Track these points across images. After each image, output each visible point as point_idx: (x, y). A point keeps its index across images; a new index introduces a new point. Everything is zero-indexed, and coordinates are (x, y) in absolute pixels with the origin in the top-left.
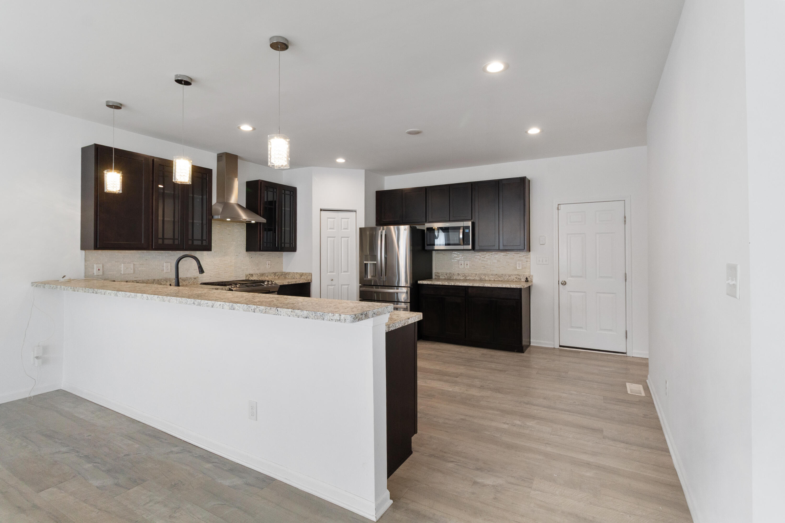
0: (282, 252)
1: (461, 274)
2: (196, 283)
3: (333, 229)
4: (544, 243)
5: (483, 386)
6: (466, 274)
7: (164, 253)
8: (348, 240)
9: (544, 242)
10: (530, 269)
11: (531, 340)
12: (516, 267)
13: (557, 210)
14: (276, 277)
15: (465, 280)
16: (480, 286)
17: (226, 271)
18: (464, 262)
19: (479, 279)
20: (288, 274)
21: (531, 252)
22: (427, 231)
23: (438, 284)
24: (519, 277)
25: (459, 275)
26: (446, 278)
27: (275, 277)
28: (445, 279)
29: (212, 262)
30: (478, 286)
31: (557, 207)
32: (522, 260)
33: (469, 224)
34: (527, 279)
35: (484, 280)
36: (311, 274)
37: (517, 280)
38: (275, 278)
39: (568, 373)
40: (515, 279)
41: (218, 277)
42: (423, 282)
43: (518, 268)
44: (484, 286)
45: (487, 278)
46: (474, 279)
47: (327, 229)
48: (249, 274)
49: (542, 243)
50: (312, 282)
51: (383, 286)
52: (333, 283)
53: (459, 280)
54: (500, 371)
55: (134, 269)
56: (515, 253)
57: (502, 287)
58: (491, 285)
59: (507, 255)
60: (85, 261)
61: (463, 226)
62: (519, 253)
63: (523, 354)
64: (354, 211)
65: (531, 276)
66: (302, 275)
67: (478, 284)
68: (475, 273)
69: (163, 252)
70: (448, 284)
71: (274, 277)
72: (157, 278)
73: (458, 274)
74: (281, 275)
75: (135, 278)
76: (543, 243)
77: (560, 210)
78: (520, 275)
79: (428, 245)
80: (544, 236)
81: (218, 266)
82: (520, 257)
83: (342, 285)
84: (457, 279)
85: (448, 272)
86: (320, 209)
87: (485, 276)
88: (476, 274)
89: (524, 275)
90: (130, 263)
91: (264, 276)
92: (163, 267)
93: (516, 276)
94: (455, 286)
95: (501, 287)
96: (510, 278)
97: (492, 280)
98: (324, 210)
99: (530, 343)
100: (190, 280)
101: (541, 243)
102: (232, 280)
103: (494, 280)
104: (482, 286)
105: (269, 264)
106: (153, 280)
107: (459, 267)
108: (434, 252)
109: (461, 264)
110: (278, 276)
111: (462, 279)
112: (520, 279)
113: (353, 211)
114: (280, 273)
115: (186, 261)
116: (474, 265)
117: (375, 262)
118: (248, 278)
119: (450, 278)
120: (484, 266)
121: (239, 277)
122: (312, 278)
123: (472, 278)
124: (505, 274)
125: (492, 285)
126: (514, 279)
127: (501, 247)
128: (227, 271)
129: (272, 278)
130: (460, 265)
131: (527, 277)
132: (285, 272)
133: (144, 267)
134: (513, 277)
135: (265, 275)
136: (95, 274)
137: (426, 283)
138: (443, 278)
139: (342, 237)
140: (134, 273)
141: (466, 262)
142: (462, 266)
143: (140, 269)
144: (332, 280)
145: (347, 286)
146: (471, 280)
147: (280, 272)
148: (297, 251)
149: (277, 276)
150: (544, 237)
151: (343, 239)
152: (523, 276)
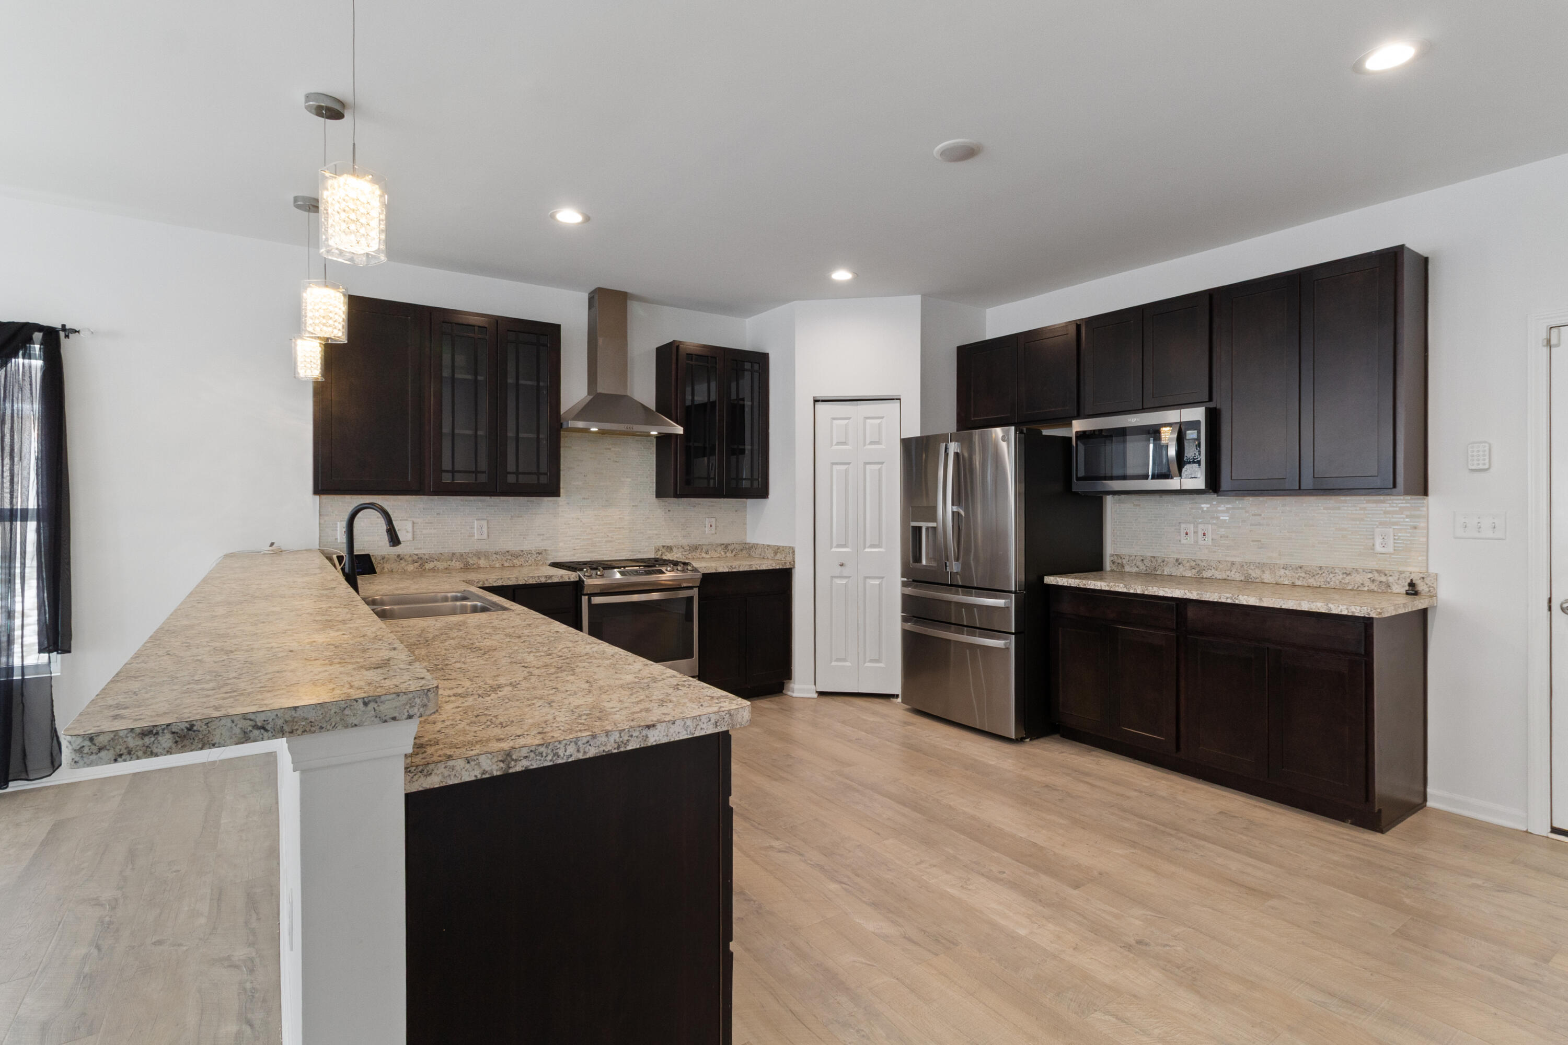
0: (745, 500)
1: (1185, 562)
2: (541, 563)
3: (844, 443)
4: (1487, 467)
5: (1147, 944)
6: (1200, 562)
7: (475, 501)
8: (880, 470)
9: (1484, 464)
10: (1425, 554)
11: (1430, 790)
12: (1373, 545)
13: (1545, 350)
14: (728, 554)
15: (1199, 580)
16: (1223, 600)
17: (610, 539)
18: (1196, 527)
19: (1243, 578)
20: (753, 547)
21: (1431, 498)
22: (1079, 443)
23: (1096, 588)
24: (1383, 579)
25: (1179, 564)
26: (1143, 572)
27: (726, 553)
28: (1138, 574)
29: (578, 519)
30: (1216, 600)
31: (1544, 335)
32: (1396, 524)
33: (1197, 414)
34: (1412, 584)
35: (1257, 580)
36: (792, 551)
37: (1376, 589)
38: (727, 557)
39: (1547, 961)
40: (1367, 583)
41: (592, 552)
42: (1058, 579)
43: (1378, 548)
44: (1237, 602)
45: (1267, 577)
46: (1224, 577)
47: (832, 445)
48: (664, 547)
49: (1473, 467)
50: (794, 567)
51: (951, 585)
52: (846, 571)
53: (1172, 579)
54: (1252, 891)
55: (413, 532)
56: (1368, 502)
57: (1299, 609)
58: (1261, 599)
59: (1339, 508)
60: (320, 515)
61: (1179, 421)
62: (1383, 502)
63: (1379, 835)
64: (897, 399)
65: (1429, 576)
66: (777, 550)
67: (1216, 594)
68: (1228, 559)
69: (472, 498)
70: (1125, 590)
71: (723, 553)
72: (459, 551)
73: (1177, 560)
74: (742, 550)
75: (415, 549)
76: (1481, 467)
77: (1558, 345)
78: (1387, 572)
79: (1078, 479)
80: (1485, 442)
81: (591, 529)
82: (1386, 513)
83: (866, 578)
84: (1175, 574)
85: (1149, 554)
86: (814, 397)
87: (1263, 571)
88: (1233, 564)
89: (1401, 573)
90: (407, 520)
91: (699, 550)
92: (471, 528)
93: (1370, 575)
94: (1147, 595)
95: (1294, 608)
96: (1348, 579)
97: (1286, 583)
98: (823, 401)
99: (1425, 800)
100: (529, 555)
101: (1473, 465)
102: (624, 558)
103: (1294, 585)
104: (1229, 601)
105: (711, 526)
106: (450, 555)
107: (1180, 541)
108: (1109, 501)
109: (1187, 534)
110: (734, 552)
111: (1190, 575)
112: (1388, 586)
113: (893, 399)
114: (737, 546)
115: (521, 517)
116: (1227, 537)
117: (934, 525)
118: (661, 555)
119: (1153, 572)
120: (1260, 541)
121: (640, 552)
122: (794, 558)
123: (1218, 575)
124: (1333, 568)
125: (1263, 599)
126: (1362, 584)
127: (1307, 483)
128: (612, 538)
129: (718, 555)
130: (1183, 534)
131: (1412, 580)
132: (750, 543)
133: (434, 529)
134: (1358, 578)
135: (702, 549)
136: (339, 541)
137: (1066, 584)
138: (1135, 570)
139: (866, 463)
140: (413, 540)
141: (1201, 526)
142: (1191, 539)
143: (424, 531)
144: (842, 565)
145: (877, 582)
146: (1216, 579)
147: (739, 544)
148: (769, 496)
149: (732, 552)
150: (1487, 445)
151: (868, 466)
152: (1397, 575)
